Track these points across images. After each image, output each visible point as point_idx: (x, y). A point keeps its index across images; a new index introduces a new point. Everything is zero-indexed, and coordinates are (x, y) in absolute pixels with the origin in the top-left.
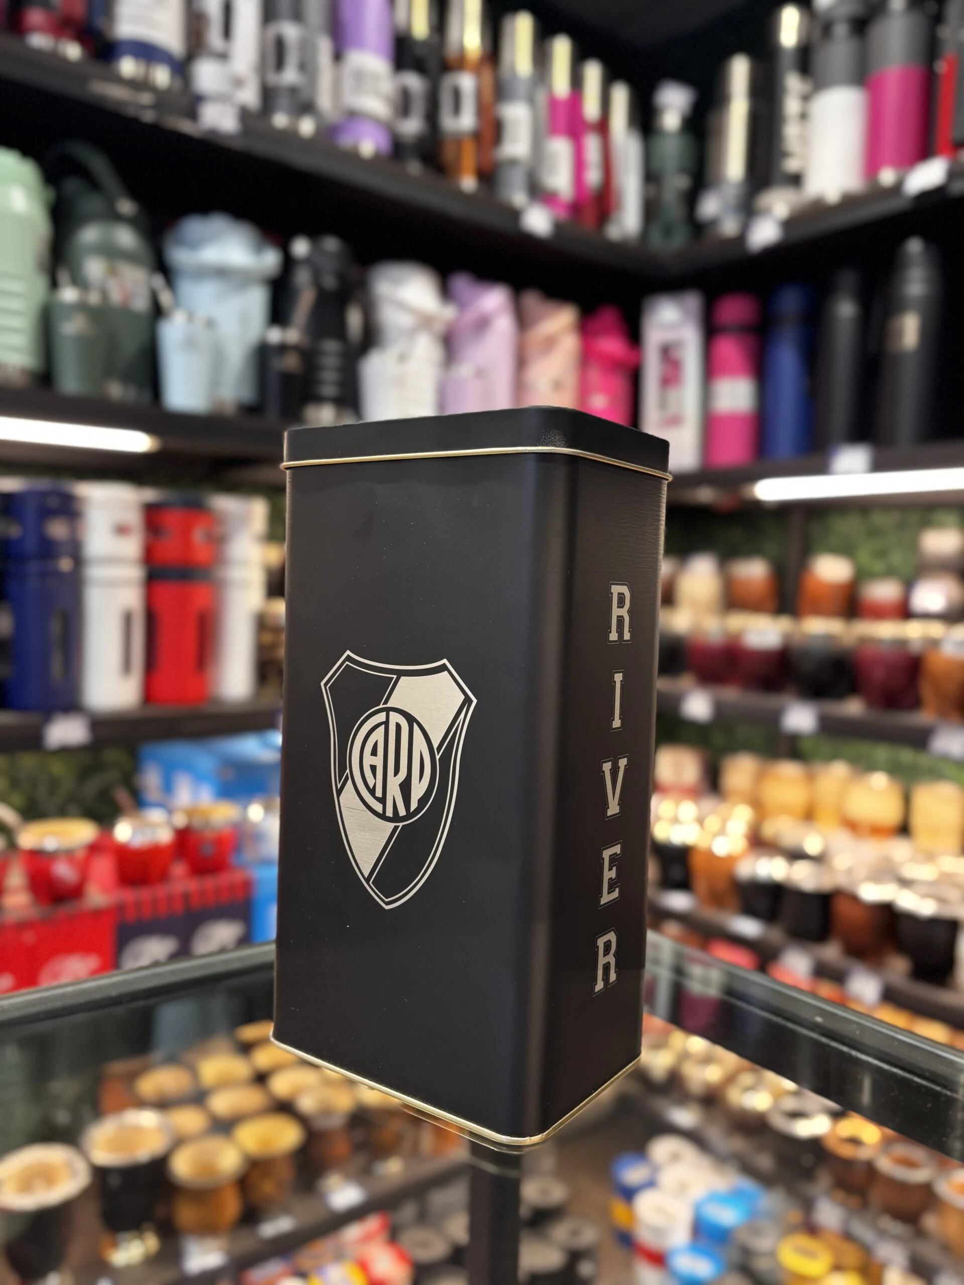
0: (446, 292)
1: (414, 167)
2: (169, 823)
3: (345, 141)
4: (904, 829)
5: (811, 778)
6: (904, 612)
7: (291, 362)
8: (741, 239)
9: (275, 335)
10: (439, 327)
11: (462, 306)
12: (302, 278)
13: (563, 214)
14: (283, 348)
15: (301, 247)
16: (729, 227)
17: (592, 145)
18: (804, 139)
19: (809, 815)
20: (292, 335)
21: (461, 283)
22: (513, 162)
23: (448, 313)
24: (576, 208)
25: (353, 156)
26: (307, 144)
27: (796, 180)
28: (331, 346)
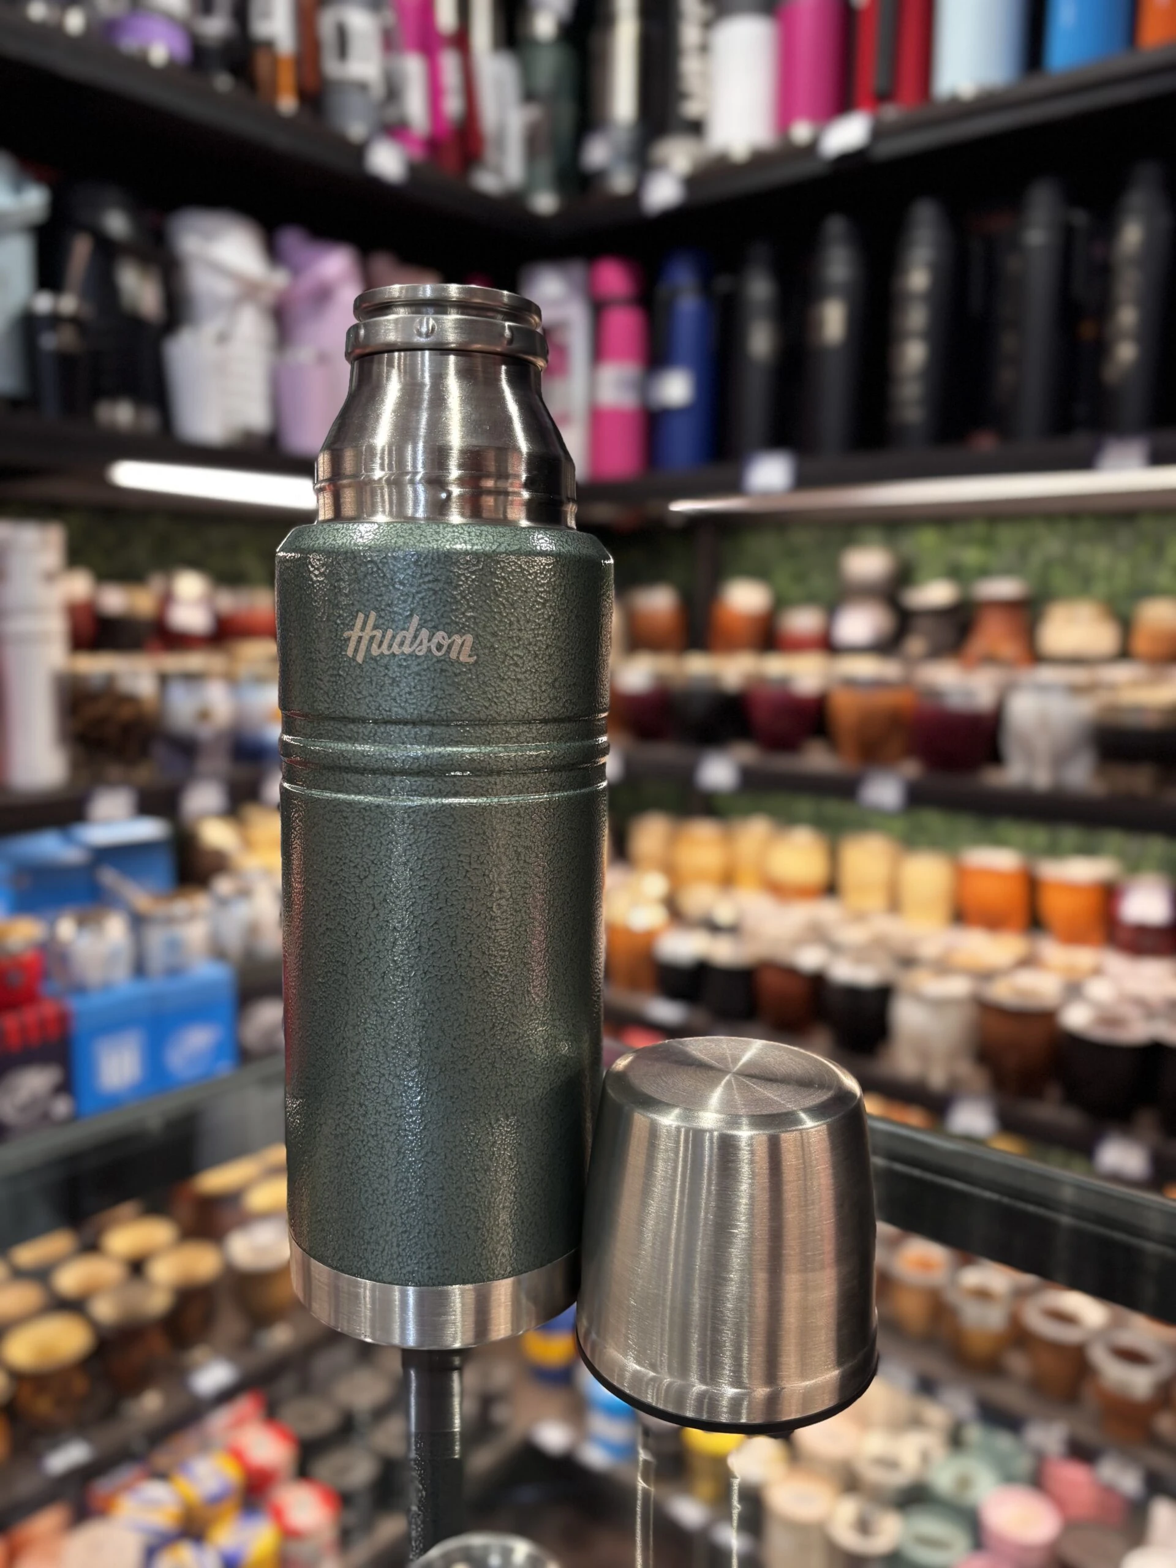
0: (273, 252)
1: (223, 82)
3: (129, 44)
4: (831, 889)
5: (728, 839)
6: (827, 645)
7: (66, 340)
8: (634, 198)
9: (45, 303)
10: (267, 297)
11: (296, 271)
13: (418, 154)
14: (56, 320)
16: (621, 182)
18: (706, 77)
19: (727, 880)
20: (68, 304)
21: (291, 239)
23: (279, 279)
24: (433, 144)
25: (140, 64)
26: (76, 44)
27: (696, 128)
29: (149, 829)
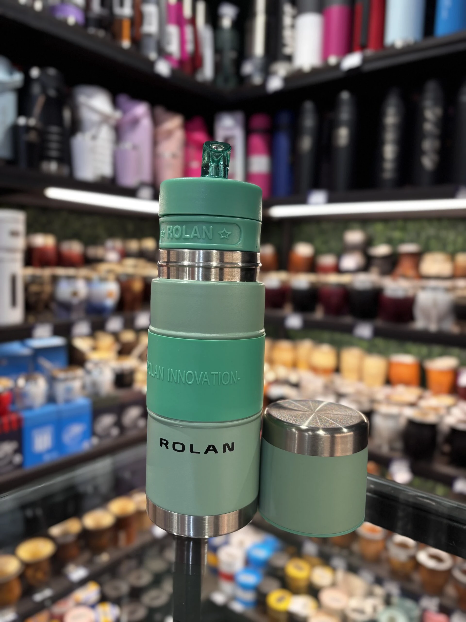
0: (115, 104)
3: (60, 16)
4: (337, 370)
5: (295, 348)
6: (337, 270)
7: (33, 136)
8: (263, 85)
9: (22, 121)
10: (113, 122)
11: (125, 112)
12: (36, 89)
13: (176, 66)
14: (27, 128)
15: (35, 72)
16: (257, 80)
17: (189, 30)
18: (293, 38)
19: (294, 365)
20: (32, 122)
21: (123, 99)
22: (149, 35)
23: (118, 115)
24: (181, 62)
25: (64, 24)
26: (37, 14)
27: (289, 58)
28: (54, 129)
29: (58, 341)
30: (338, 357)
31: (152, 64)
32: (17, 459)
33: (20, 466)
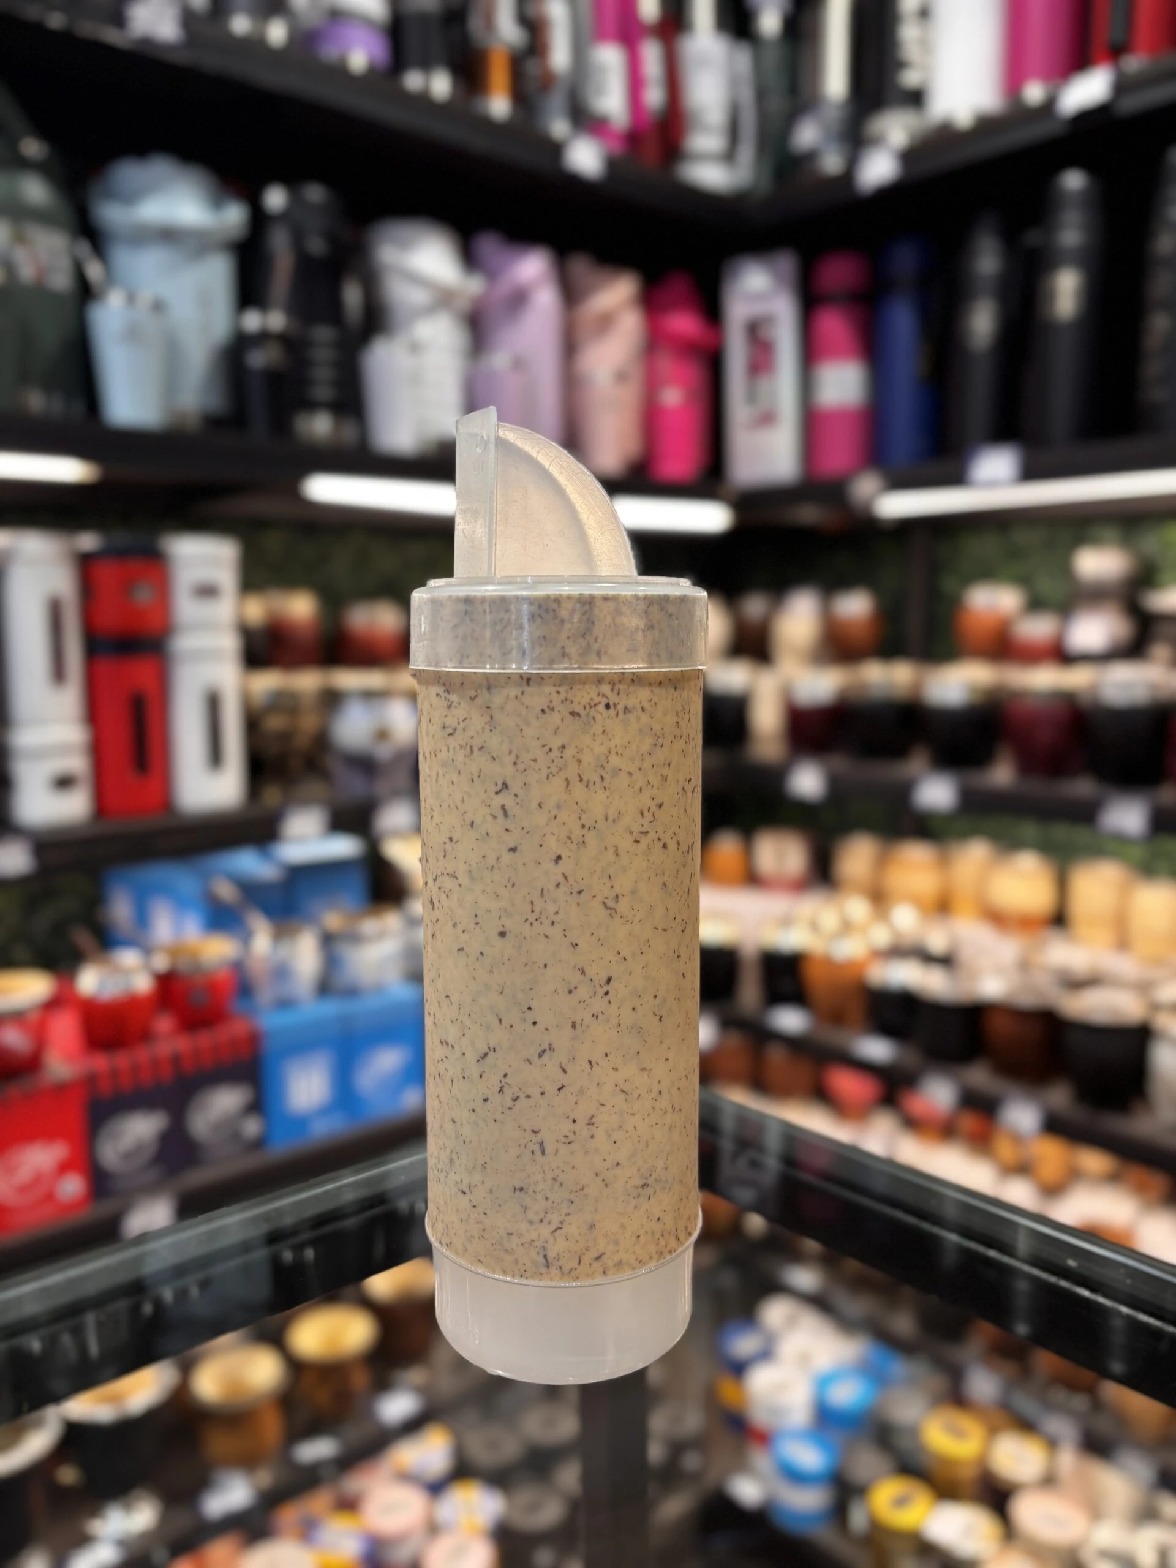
0: (469, 258)
2: (147, 966)
3: (329, 52)
4: (1059, 920)
5: (944, 862)
6: (1059, 654)
7: (272, 357)
8: (848, 177)
9: (252, 321)
10: (463, 304)
11: (491, 275)
12: (278, 241)
13: (617, 148)
14: (263, 338)
15: (275, 198)
16: (832, 163)
17: (651, 55)
18: (926, 45)
19: (943, 907)
20: (274, 320)
21: (488, 245)
23: (473, 286)
24: (634, 138)
25: (340, 71)
26: (278, 57)
27: (916, 98)
28: (323, 334)
29: (344, 847)
30: (1062, 885)
31: (556, 150)
32: (252, 1127)
33: (258, 1144)
